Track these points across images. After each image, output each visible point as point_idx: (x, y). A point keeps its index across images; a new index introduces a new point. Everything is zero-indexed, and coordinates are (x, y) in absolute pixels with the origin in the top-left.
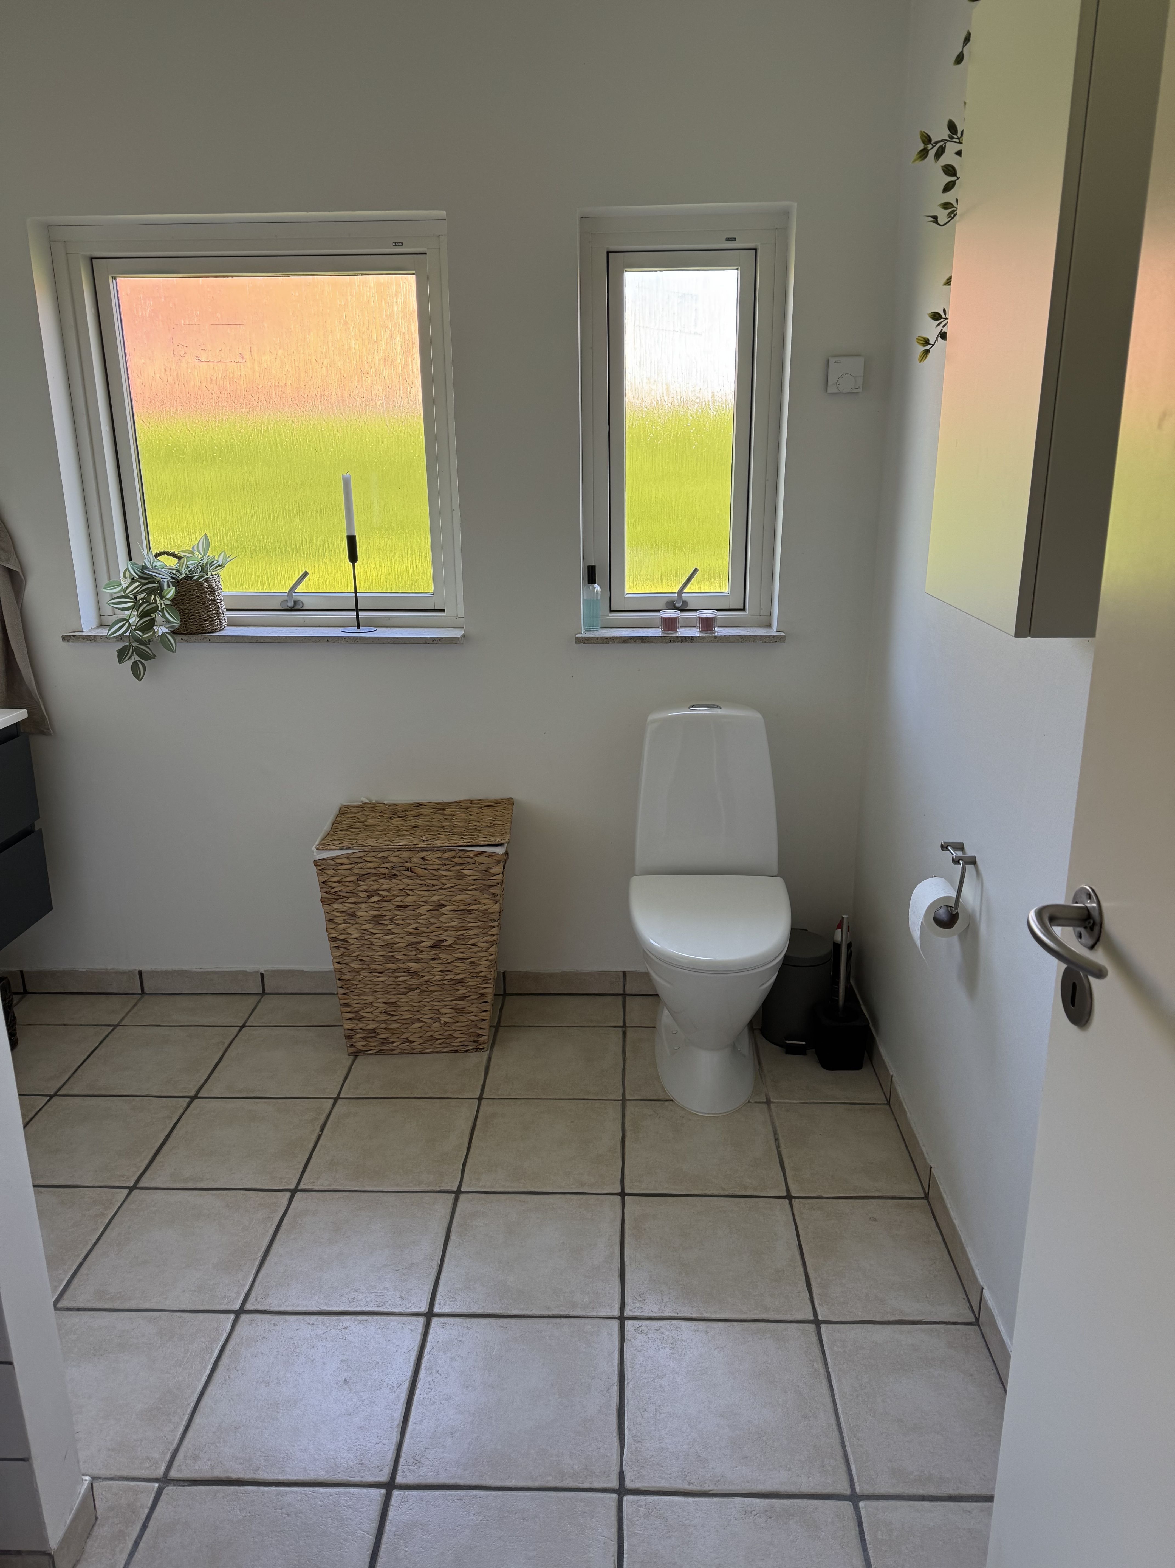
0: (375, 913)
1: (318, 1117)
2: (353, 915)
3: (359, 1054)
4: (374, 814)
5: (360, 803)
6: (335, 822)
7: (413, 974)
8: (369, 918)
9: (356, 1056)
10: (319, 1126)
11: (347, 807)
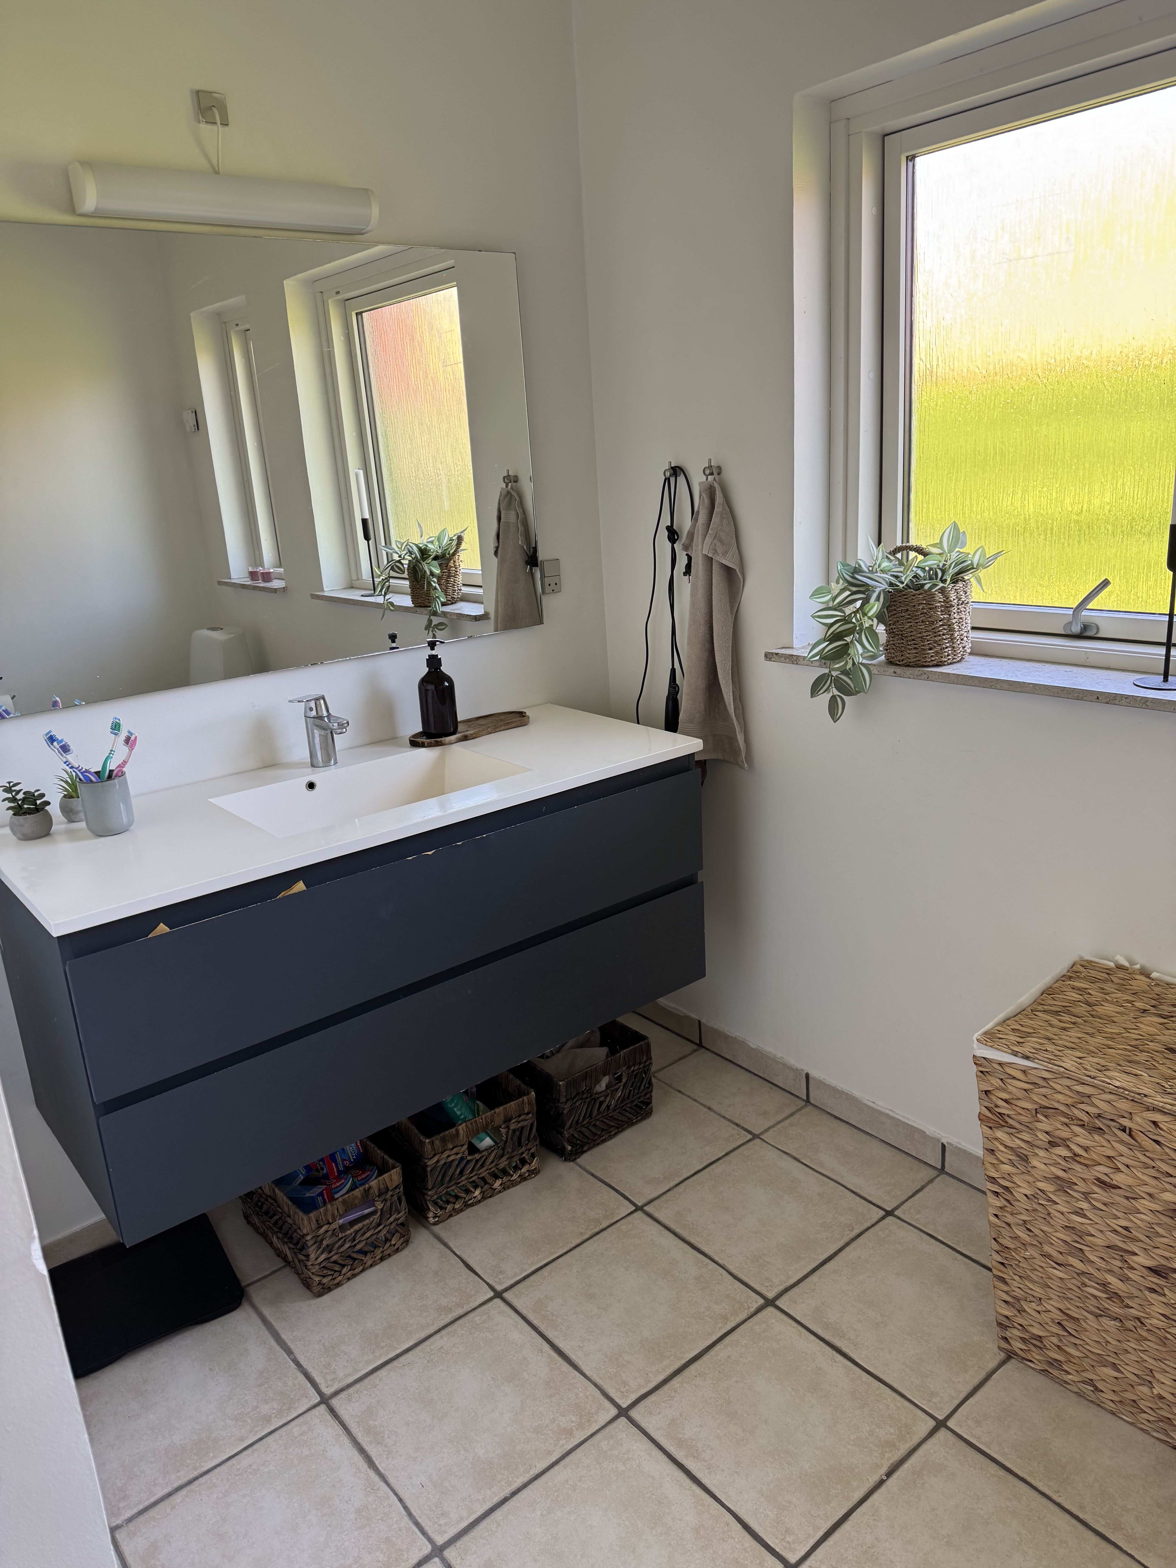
0: (1061, 1173)
1: (898, 1444)
2: (1025, 1159)
3: (1015, 1357)
4: (1119, 995)
5: (1112, 964)
6: (1049, 991)
7: (1114, 1296)
8: (1048, 1176)
9: (1009, 1358)
10: (891, 1462)
11: (1087, 965)
